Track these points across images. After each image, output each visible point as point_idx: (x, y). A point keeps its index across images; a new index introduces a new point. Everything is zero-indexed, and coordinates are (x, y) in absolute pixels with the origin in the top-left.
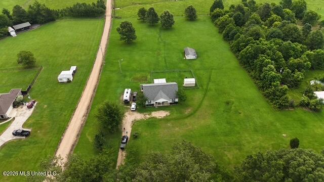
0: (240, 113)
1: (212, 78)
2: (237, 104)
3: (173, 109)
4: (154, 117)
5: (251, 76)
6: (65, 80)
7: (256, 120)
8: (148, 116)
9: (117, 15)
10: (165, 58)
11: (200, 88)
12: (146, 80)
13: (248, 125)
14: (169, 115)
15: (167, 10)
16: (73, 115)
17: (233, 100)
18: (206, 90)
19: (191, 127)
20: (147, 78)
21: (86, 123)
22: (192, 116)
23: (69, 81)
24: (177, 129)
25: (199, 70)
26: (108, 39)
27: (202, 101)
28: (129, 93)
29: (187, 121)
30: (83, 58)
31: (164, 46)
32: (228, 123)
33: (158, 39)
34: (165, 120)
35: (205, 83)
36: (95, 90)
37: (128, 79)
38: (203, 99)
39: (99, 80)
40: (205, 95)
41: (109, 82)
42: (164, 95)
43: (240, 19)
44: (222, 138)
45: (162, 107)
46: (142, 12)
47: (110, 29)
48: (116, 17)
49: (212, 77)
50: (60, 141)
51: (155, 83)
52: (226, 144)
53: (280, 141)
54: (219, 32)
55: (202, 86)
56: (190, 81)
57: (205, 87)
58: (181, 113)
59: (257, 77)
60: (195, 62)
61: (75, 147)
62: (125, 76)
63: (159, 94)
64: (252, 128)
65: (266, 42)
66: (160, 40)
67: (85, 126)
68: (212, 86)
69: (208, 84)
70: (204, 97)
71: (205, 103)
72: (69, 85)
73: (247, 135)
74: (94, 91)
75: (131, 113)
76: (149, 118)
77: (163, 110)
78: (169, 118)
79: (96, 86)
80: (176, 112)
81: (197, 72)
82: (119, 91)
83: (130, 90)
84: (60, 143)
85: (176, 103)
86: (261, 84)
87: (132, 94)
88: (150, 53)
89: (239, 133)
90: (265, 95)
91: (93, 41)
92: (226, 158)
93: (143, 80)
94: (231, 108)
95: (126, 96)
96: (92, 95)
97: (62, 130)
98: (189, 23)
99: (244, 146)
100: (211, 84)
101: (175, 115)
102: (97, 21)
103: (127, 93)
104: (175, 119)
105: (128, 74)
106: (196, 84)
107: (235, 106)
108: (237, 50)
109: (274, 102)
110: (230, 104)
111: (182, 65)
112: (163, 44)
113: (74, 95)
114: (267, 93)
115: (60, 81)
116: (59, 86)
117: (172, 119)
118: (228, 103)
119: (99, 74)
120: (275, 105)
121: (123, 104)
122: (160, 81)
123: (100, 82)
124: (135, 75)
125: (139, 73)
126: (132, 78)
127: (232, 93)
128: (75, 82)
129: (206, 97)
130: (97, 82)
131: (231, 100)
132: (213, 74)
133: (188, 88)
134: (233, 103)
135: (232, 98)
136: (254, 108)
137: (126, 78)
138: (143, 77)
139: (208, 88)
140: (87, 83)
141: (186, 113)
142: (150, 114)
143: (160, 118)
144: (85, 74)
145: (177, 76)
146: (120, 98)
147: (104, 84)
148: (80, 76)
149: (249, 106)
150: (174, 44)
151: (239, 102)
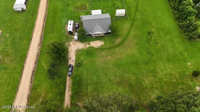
0: (158, 43)
1: (138, 8)
2: (157, 34)
3: (107, 39)
4: (92, 47)
5: (171, 6)
6: (20, 10)
7: (170, 50)
8: (87, 46)
11: (129, 18)
12: (85, 9)
13: (163, 54)
14: (104, 45)
16: (31, 44)
17: (154, 30)
18: (134, 20)
19: (119, 56)
20: (86, 7)
21: (41, 51)
22: (121, 46)
23: (23, 10)
24: (109, 57)
27: (129, 31)
28: (72, 24)
29: (117, 50)
32: (148, 53)
34: (101, 49)
35: (133, 12)
36: (46, 20)
37: (71, 8)
38: (130, 29)
40: (132, 24)
41: (55, 12)
42: (100, 28)
44: (142, 66)
45: (98, 38)
49: (138, 6)
50: (23, 67)
51: (93, 14)
52: (145, 72)
53: (185, 69)
55: (130, 16)
56: (121, 12)
57: (132, 16)
58: (112, 43)
59: (176, 8)
61: (34, 73)
62: (68, 5)
63: (96, 27)
64: (166, 57)
67: (40, 54)
68: (138, 16)
69: (135, 13)
71: (132, 33)
72: (24, 13)
73: (161, 64)
74: (44, 21)
75: (75, 42)
76: (89, 48)
77: (99, 40)
78: (103, 47)
79: (45, 15)
80: (108, 42)
81: (127, 1)
82: (64, 21)
83: (72, 21)
84: (23, 69)
85: (109, 33)
86: (178, 16)
87: (74, 25)
89: (156, 62)
90: (180, 26)
92: (144, 83)
93: (83, 9)
94: (152, 38)
95: (70, 28)
96: (43, 24)
97: (24, 58)
99: (158, 73)
100: (137, 13)
101: (108, 45)
103: (70, 24)
104: (108, 48)
105: (70, 2)
106: (126, 14)
107: (155, 37)
109: (186, 34)
110: (151, 34)
113: (29, 25)
114: (182, 25)
115: (16, 10)
116: (16, 15)
117: (106, 48)
118: (149, 33)
119: (47, 2)
120: (186, 37)
121: (68, 34)
122: (97, 13)
123: (48, 11)
124: (77, 3)
125: (79, 2)
126: (74, 6)
127: (154, 23)
128: (28, 11)
129: (133, 27)
130: (46, 11)
131: (152, 30)
132: (140, 3)
133: (119, 18)
134: (153, 34)
135: (153, 28)
136: (170, 38)
137: (69, 7)
138: (83, 5)
139: (135, 18)
140: (38, 12)
141: (117, 43)
142: (89, 44)
143: (97, 47)
144: (36, 2)
145: (110, 4)
146: (65, 28)
147: (52, 14)
148: (32, 4)
149: (166, 36)
151: (159, 33)
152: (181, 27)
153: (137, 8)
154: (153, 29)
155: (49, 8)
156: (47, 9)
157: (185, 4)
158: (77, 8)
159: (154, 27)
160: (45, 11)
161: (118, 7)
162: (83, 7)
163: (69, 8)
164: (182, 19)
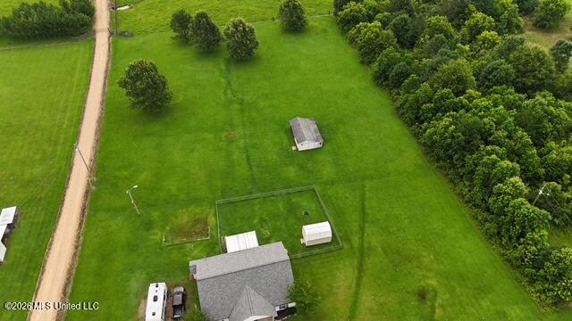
1: (368, 210)
2: (447, 297)
9: (122, 28)
10: (247, 152)
11: (346, 246)
12: (204, 232)
15: (239, 18)
17: (433, 282)
18: (362, 254)
25: (333, 183)
26: (103, 102)
27: (356, 294)
28: (161, 298)
30: (38, 171)
31: (242, 111)
33: (225, 94)
35: (355, 227)
36: (69, 290)
37: (158, 236)
38: (358, 285)
39: (80, 246)
40: (361, 269)
41: (105, 256)
42: (258, 300)
43: (407, 31)
46: (181, 21)
47: (107, 71)
48: (122, 34)
49: (367, 204)
51: (230, 249)
54: (362, 62)
55: (348, 240)
56: (318, 232)
57: (356, 240)
59: (478, 202)
60: (321, 157)
62: (149, 225)
63: (243, 299)
65: (484, 102)
66: (230, 95)
68: (374, 239)
69: (362, 229)
70: (359, 278)
71: (367, 300)
74: (64, 293)
79: (69, 272)
81: (331, 191)
82: (134, 285)
83: (162, 286)
85: (292, 310)
86: (493, 228)
87: (169, 295)
88: (209, 136)
90: (509, 260)
91: (64, 111)
93: (197, 234)
94: (434, 312)
95: (154, 312)
98: (292, 38)
100: (369, 229)
102: (75, 48)
103: (155, 299)
105: (156, 214)
106: (333, 234)
107: (442, 306)
108: (413, 117)
109: (539, 286)
110: (429, 296)
111: (291, 172)
112: (236, 106)
114: (516, 258)
118: (422, 295)
119: (80, 224)
120: (543, 297)
122: (242, 242)
123: (80, 257)
124: (176, 217)
125: (184, 210)
126: (168, 228)
127: (427, 258)
128: (12, 264)
129: (365, 279)
130: (75, 254)
131: (429, 282)
132: (368, 195)
133: (315, 251)
134: (435, 296)
135: (431, 275)
136: (493, 308)
137: (151, 232)
138: (197, 221)
139: (366, 245)
140: (46, 261)
144: (41, 229)
145: (282, 209)
146: (137, 313)
147: (94, 263)
148: (27, 238)
149: (477, 299)
150: (262, 104)
151: (452, 290)
152: (516, 265)
153: (363, 209)
154: (429, 278)
155: (83, 244)
156: (76, 247)
157: (506, 193)
159: (430, 270)
160: (70, 256)
161: (306, 213)
162: (199, 227)
163: (152, 237)
164: (510, 238)
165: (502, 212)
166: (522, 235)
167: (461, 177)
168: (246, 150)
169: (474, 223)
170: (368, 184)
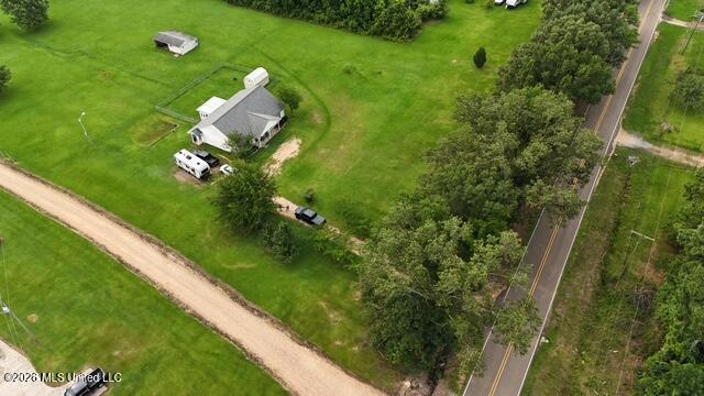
0: (380, 73)
1: (275, 57)
2: (360, 65)
3: (292, 130)
4: (286, 161)
7: (409, 67)
8: (276, 166)
10: (138, 76)
11: (280, 79)
12: (169, 126)
13: (409, 78)
14: (303, 142)
16: (138, 271)
17: (347, 64)
18: (295, 77)
19: (355, 131)
20: (165, 123)
21: (189, 256)
22: (333, 119)
24: (342, 147)
25: (234, 58)
27: (313, 94)
28: (192, 156)
29: (335, 128)
31: (93, 58)
32: (388, 92)
33: (56, 56)
34: (307, 150)
35: (276, 68)
37: (131, 147)
38: (309, 90)
40: (302, 83)
42: (262, 116)
44: (408, 111)
45: (276, 140)
49: (270, 55)
50: (196, 320)
55: (280, 76)
57: (284, 74)
58: (313, 127)
60: (204, 50)
61: (241, 297)
62: (115, 148)
63: (253, 119)
64: (418, 77)
67: (197, 262)
68: (291, 67)
69: (282, 67)
70: (306, 86)
71: (320, 92)
73: (425, 89)
76: (283, 167)
77: (283, 141)
78: (308, 145)
80: (304, 131)
81: (238, 61)
83: (184, 150)
84: (201, 318)
85: (285, 119)
89: (415, 93)
92: (444, 127)
93: (166, 131)
94: (360, 74)
97: (166, 305)
99: (439, 101)
100: (285, 65)
101: (311, 135)
103: (189, 158)
104: (319, 139)
105: (111, 142)
107: (362, 70)
109: (398, 33)
110: (351, 71)
111: (193, 67)
112: (82, 58)
113: (64, 250)
117: (315, 143)
118: (348, 72)
119: (44, 183)
120: (403, 37)
121: (204, 185)
122: (213, 105)
123: (78, 193)
124: (133, 133)
125: (134, 127)
126: (135, 141)
127: (334, 57)
129: (310, 86)
130: (71, 195)
131: (345, 65)
132: (264, 51)
134: (354, 68)
135: (343, 62)
136: (385, 56)
137: (123, 150)
138: (154, 126)
139: (293, 72)
140: (47, 213)
141: (319, 121)
142: (274, 162)
143: (296, 154)
146: (179, 182)
150: (107, 45)
151: (360, 62)
152: (378, 34)
153: (271, 59)
155: (69, 188)
156: (65, 192)
158: (146, 138)
159: (340, 61)
160: (68, 198)
161: (235, 79)
162: (161, 127)
163: (129, 151)
164: (367, 21)
165: (353, 8)
166: (373, 11)
167: (313, 11)
168: (134, 75)
169: (340, 32)
170: (259, 46)
